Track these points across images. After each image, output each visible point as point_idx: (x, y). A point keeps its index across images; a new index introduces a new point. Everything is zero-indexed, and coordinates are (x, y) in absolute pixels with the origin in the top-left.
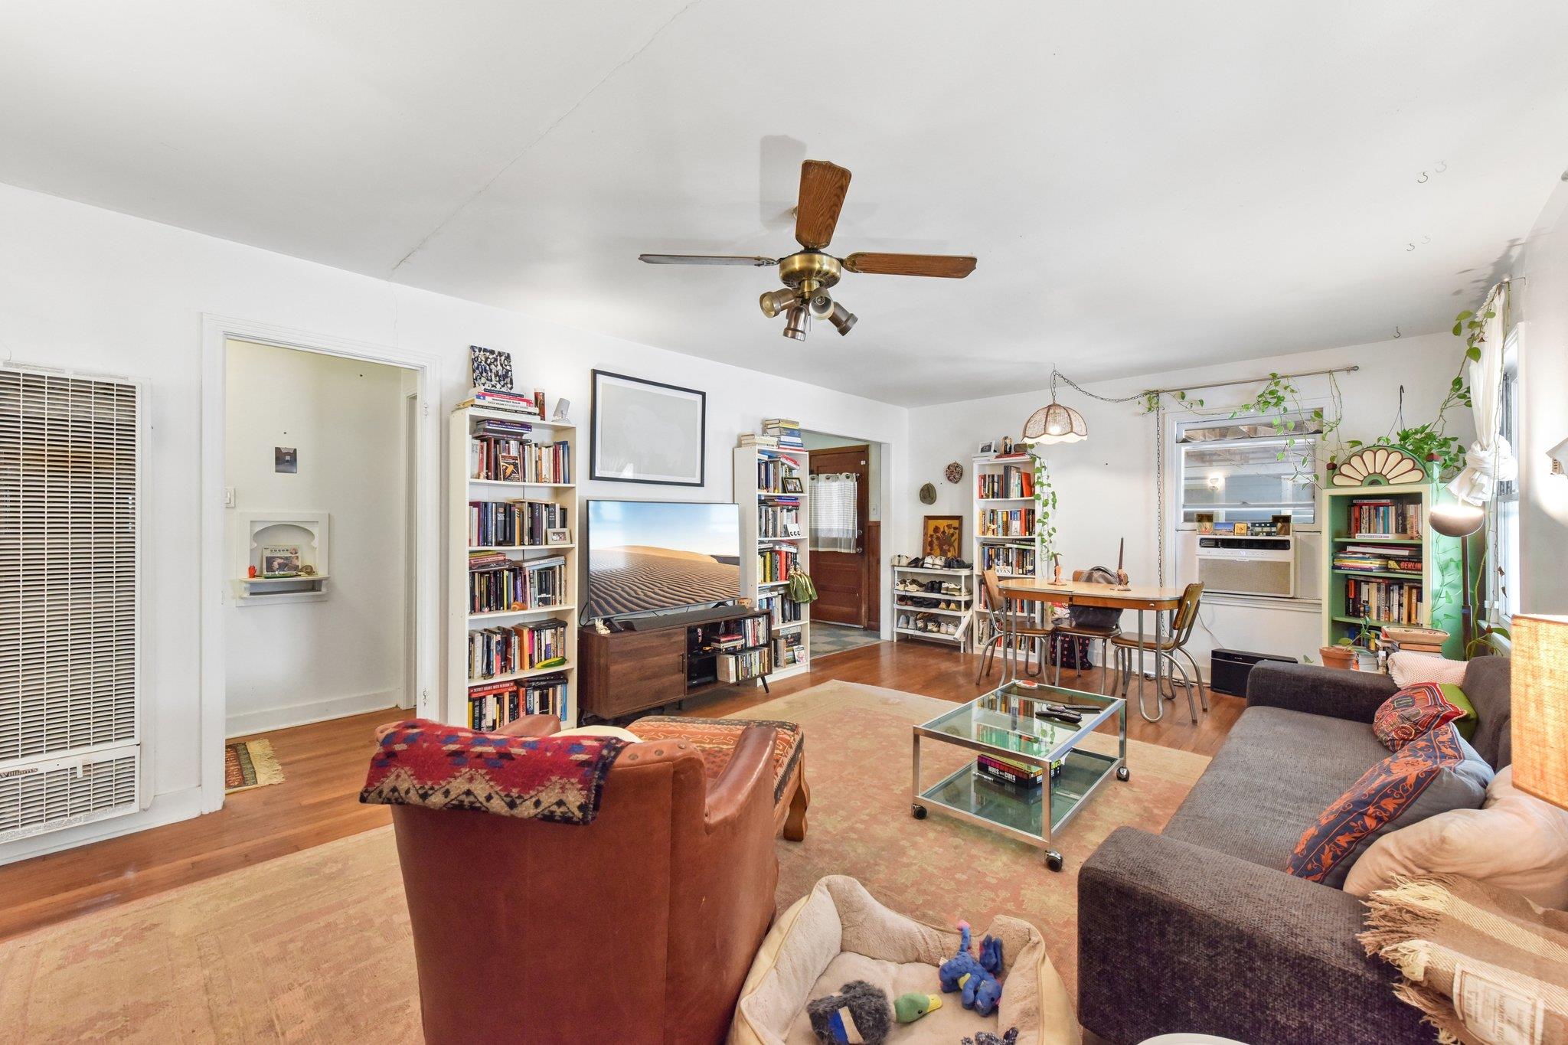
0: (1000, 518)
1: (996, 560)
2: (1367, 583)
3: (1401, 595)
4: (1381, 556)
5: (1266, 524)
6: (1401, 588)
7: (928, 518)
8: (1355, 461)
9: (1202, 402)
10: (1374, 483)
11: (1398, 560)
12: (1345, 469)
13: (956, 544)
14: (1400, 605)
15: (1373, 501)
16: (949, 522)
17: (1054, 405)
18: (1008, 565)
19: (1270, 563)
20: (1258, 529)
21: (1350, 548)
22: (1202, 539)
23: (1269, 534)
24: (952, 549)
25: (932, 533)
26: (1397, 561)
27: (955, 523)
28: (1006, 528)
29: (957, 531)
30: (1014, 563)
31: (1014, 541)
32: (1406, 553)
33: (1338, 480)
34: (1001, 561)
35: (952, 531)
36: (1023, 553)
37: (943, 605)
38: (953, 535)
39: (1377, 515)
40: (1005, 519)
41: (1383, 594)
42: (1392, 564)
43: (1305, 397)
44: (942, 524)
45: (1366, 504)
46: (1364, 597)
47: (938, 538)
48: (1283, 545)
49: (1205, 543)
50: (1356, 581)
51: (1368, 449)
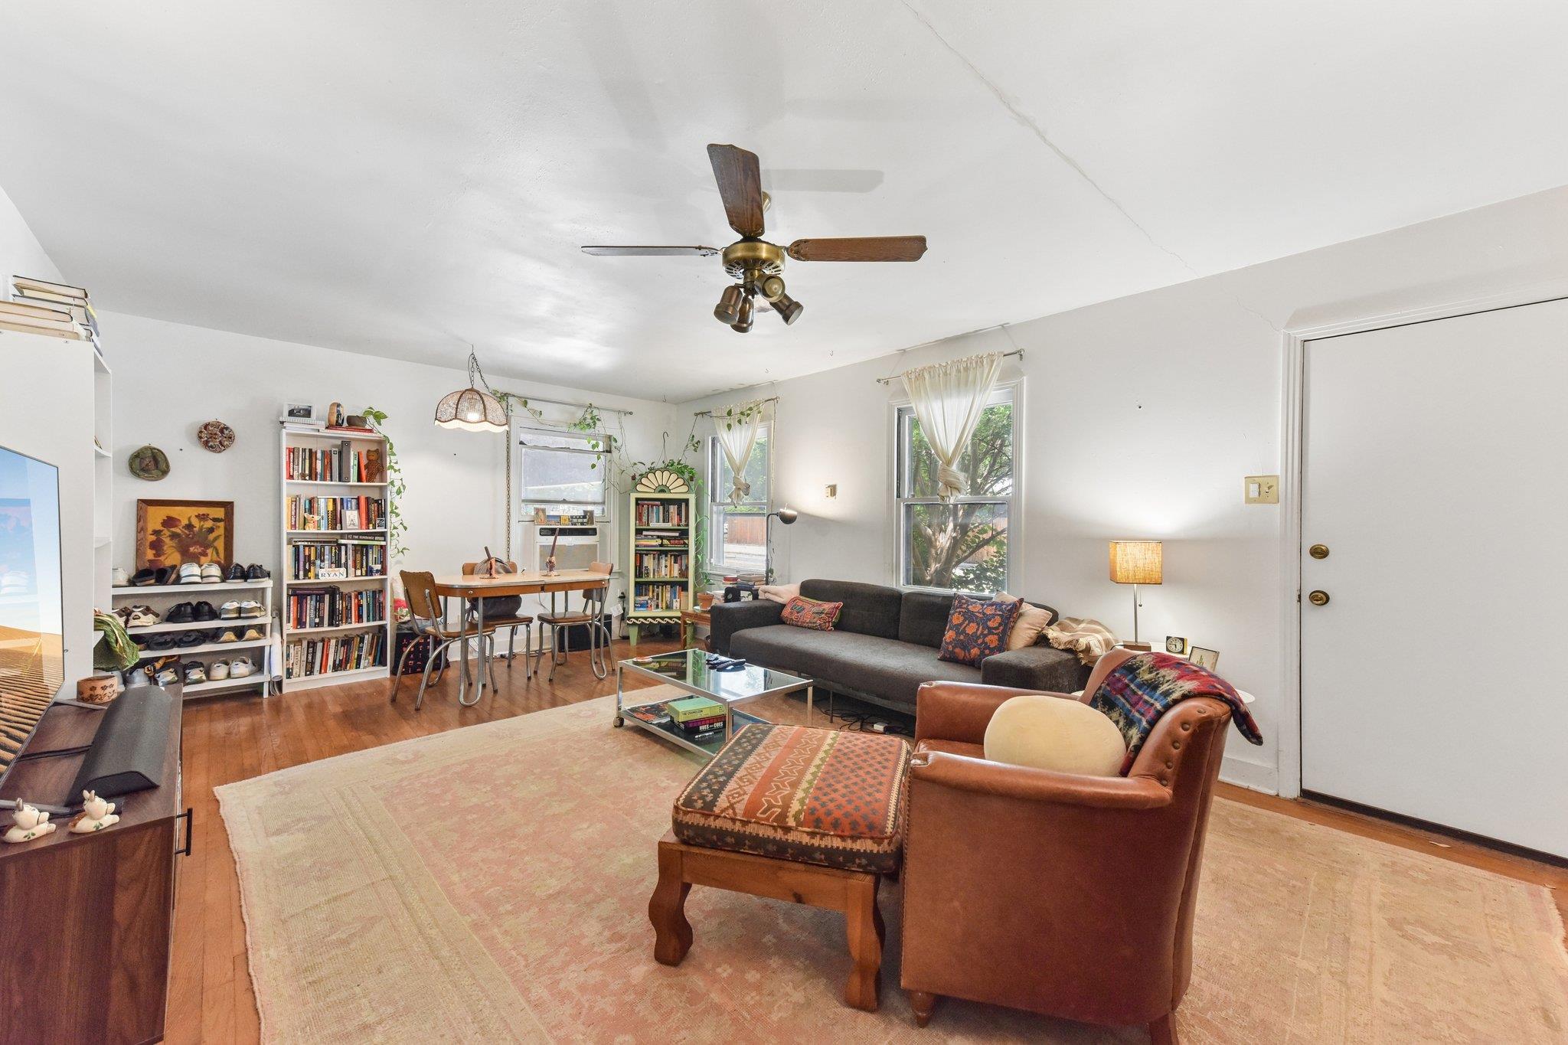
0: (324, 506)
1: (318, 562)
2: (647, 555)
3: (666, 561)
4: (658, 537)
5: (580, 516)
6: (666, 556)
7: (145, 504)
8: (651, 476)
9: (541, 413)
10: (662, 491)
11: (669, 538)
12: (644, 481)
13: (220, 544)
14: (666, 566)
15: (650, 502)
16: (203, 510)
17: (472, 390)
18: (339, 565)
19: (586, 545)
20: (575, 520)
21: (645, 533)
22: (541, 529)
23: (582, 524)
24: (209, 551)
25: (159, 527)
26: (669, 540)
27: (219, 513)
28: (336, 519)
29: (222, 524)
30: (350, 562)
31: (352, 536)
32: (677, 534)
33: (639, 488)
34: (326, 562)
35: (209, 524)
36: (362, 550)
37: (230, 636)
38: (211, 530)
39: (652, 511)
40: (331, 508)
41: (656, 560)
42: (666, 542)
43: (609, 425)
44: (184, 515)
45: (646, 504)
46: (645, 564)
47: (174, 536)
48: (593, 532)
49: (545, 532)
50: (640, 554)
51: (658, 470)
